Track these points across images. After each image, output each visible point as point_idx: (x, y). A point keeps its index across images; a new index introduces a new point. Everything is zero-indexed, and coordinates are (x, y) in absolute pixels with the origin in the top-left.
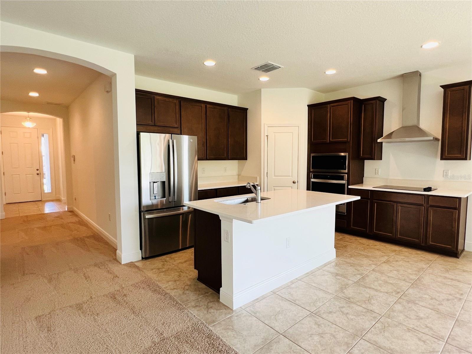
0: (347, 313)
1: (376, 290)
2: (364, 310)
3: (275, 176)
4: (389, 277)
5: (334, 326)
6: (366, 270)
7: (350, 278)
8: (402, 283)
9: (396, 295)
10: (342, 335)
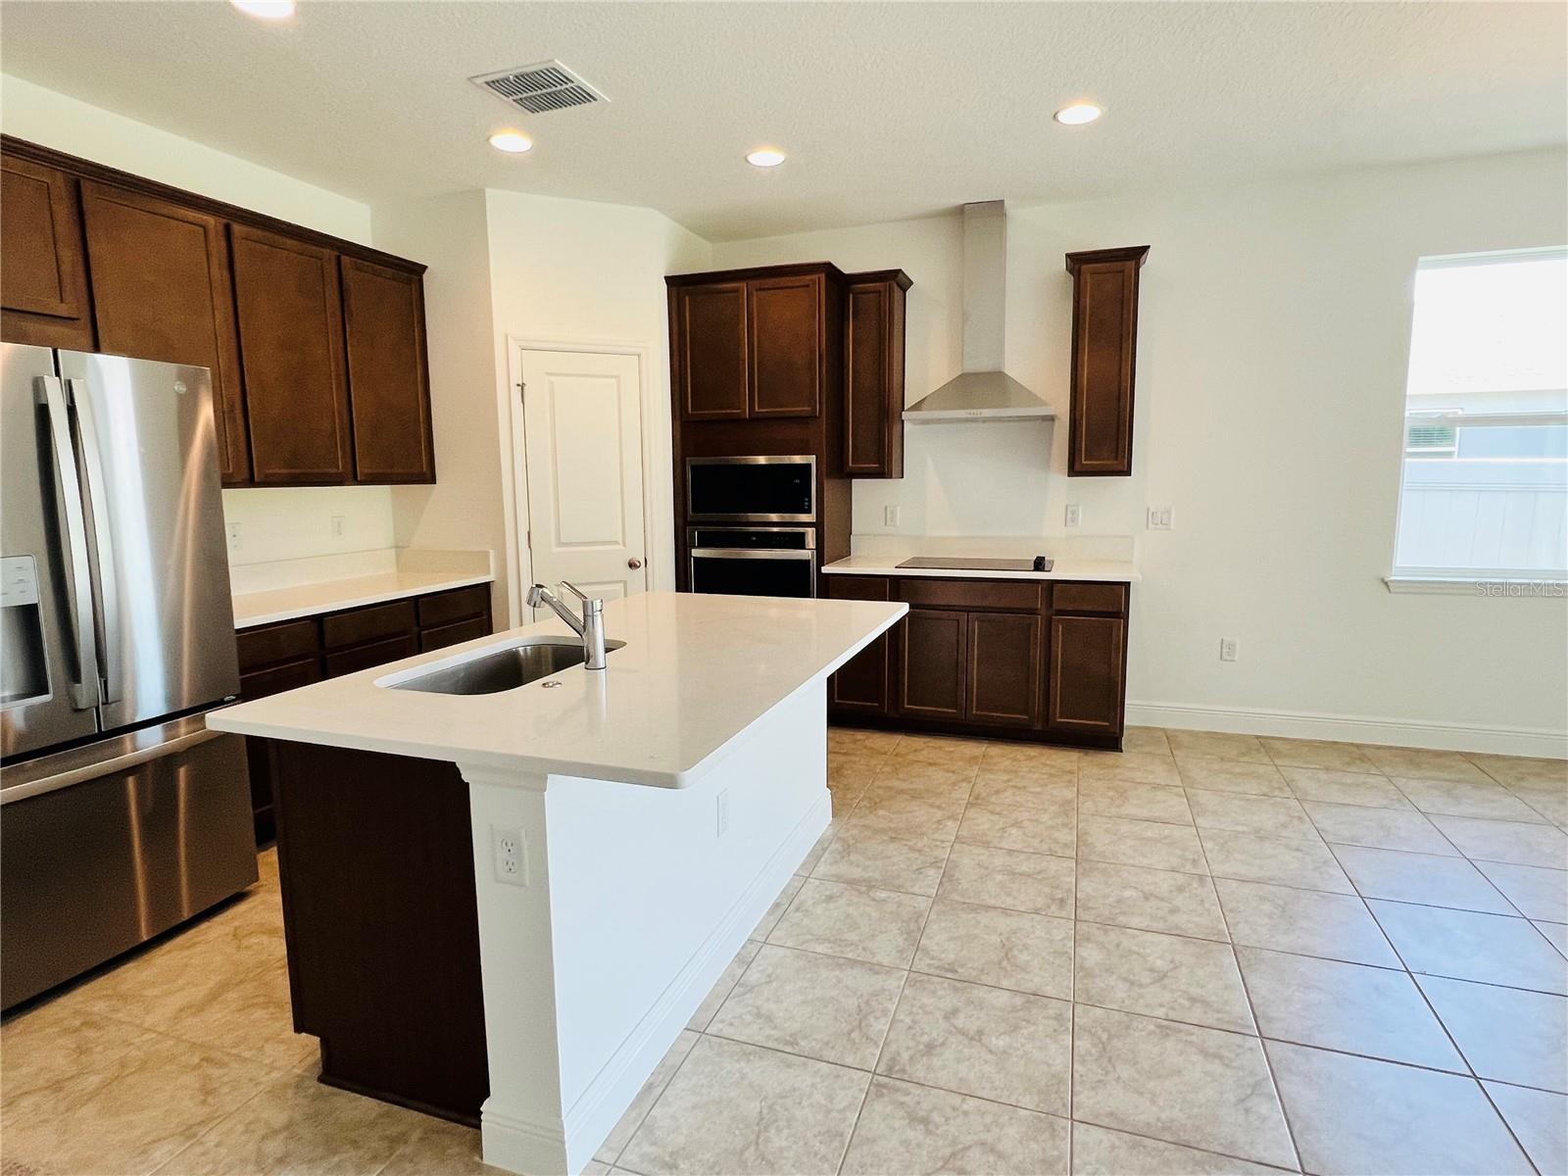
0: (980, 1033)
1: (1006, 911)
2: (1019, 1001)
3: (560, 544)
4: (1010, 852)
5: (971, 1103)
6: (938, 843)
7: (912, 886)
8: (1053, 866)
9: (1064, 914)
10: (1013, 1131)
